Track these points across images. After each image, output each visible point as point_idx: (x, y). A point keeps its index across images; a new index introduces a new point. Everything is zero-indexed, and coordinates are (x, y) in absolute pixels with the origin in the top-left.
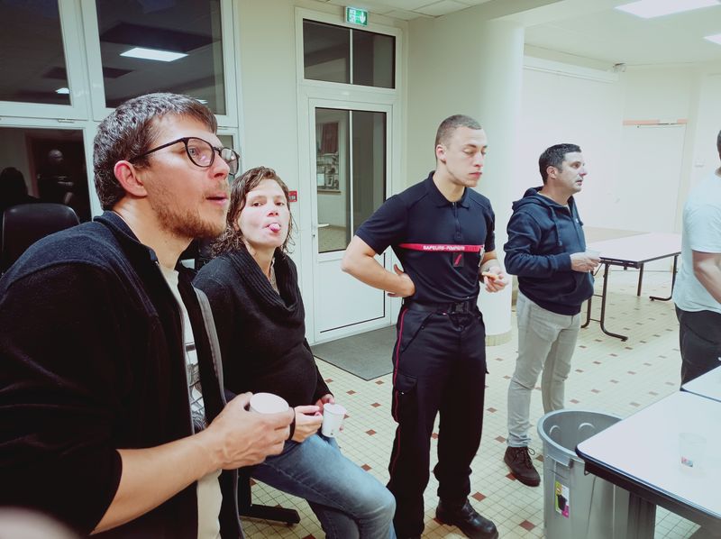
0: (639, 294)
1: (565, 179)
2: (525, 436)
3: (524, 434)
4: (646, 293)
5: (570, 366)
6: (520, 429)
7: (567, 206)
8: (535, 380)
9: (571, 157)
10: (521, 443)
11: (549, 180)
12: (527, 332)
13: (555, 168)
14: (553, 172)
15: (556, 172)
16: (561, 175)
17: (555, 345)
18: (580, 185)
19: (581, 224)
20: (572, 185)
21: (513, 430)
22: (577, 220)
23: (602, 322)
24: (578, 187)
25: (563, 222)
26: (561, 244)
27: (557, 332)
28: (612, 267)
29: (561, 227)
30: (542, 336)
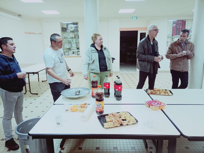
0: (39, 81)
1: (9, 49)
2: (12, 135)
3: (11, 134)
4: (41, 80)
5: (23, 107)
6: (9, 133)
7: (12, 58)
8: (12, 116)
9: (10, 42)
10: (10, 138)
11: (3, 49)
12: (6, 101)
13: (4, 46)
14: (4, 47)
15: (5, 47)
16: (7, 48)
17: (17, 102)
18: (15, 51)
19: (18, 63)
20: (12, 51)
21: (7, 135)
22: (16, 62)
23: (30, 91)
24: (14, 51)
25: (12, 63)
26: (12, 70)
27: (17, 98)
28: (30, 75)
29: (11, 65)
30: (12, 101)
